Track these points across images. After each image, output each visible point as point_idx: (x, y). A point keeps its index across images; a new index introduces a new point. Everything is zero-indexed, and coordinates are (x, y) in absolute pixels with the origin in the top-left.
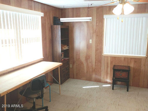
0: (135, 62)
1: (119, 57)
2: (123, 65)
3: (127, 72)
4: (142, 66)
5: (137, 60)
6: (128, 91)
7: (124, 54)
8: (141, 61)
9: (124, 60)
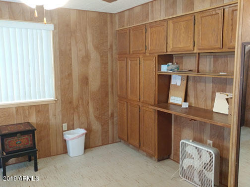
0: (38, 112)
1: (4, 109)
2: (15, 123)
3: (31, 135)
4: (50, 117)
5: (40, 108)
6: (36, 170)
7: (14, 100)
8: (48, 108)
9: (17, 111)
